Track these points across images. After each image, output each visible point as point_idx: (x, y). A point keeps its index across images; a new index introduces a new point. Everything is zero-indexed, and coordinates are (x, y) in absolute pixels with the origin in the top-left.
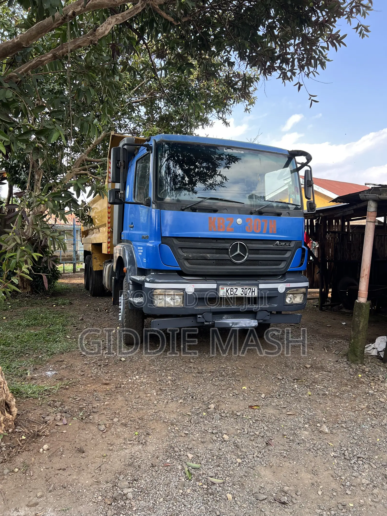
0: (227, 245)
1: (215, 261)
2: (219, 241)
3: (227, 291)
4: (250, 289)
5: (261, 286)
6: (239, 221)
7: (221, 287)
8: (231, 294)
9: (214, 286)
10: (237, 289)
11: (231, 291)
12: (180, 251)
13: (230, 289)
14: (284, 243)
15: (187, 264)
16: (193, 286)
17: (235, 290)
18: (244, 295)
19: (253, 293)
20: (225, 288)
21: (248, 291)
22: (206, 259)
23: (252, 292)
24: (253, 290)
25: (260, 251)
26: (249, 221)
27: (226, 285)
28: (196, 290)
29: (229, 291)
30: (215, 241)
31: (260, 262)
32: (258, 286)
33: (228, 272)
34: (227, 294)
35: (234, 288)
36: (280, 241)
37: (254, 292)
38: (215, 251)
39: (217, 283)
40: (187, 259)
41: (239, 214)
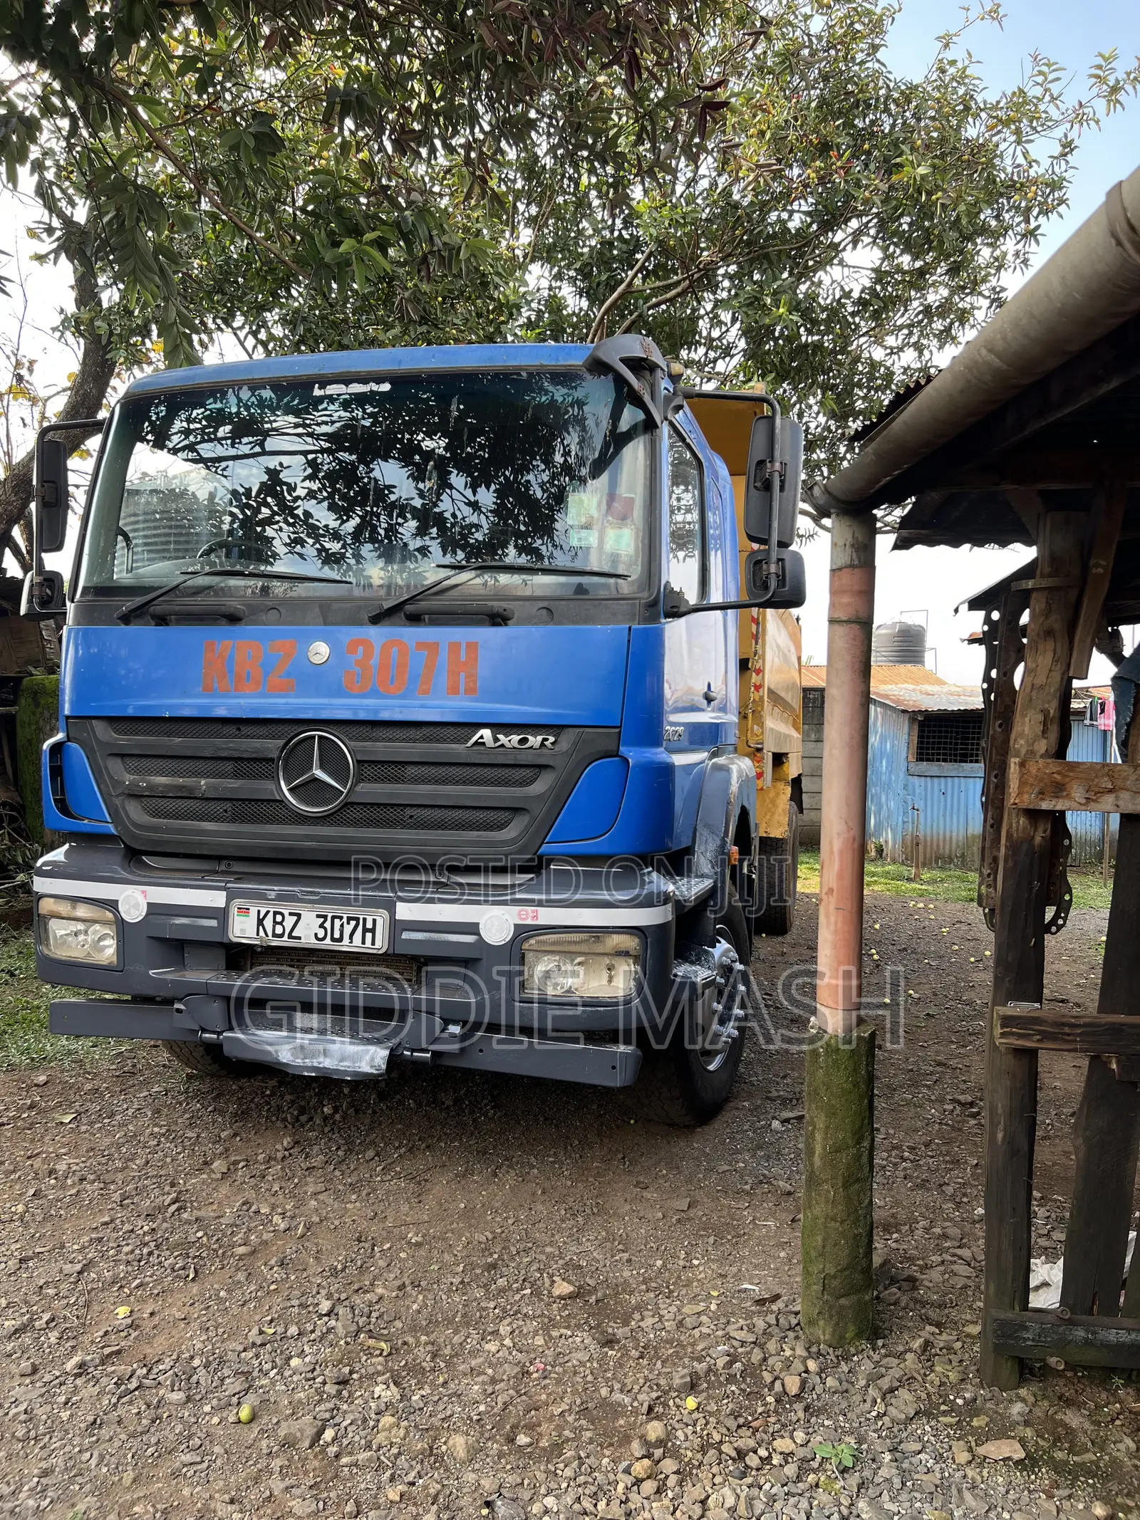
0: (271, 746)
1: (228, 805)
2: (245, 729)
3: (260, 922)
4: (357, 919)
5: (405, 911)
6: (320, 651)
7: (237, 902)
8: (274, 935)
9: (216, 899)
10: (299, 916)
11: (275, 923)
12: (115, 766)
13: (270, 916)
14: (515, 738)
15: (135, 812)
16: (144, 892)
17: (290, 921)
18: (328, 941)
19: (369, 936)
20: (253, 911)
21: (348, 929)
22: (195, 798)
23: (365, 930)
24: (369, 925)
25: (412, 770)
26: (360, 649)
27: (262, 897)
28: (154, 909)
29: (268, 923)
30: (231, 729)
31: (409, 812)
32: (392, 912)
33: (274, 849)
34: (262, 933)
35: (286, 912)
36: (497, 727)
37: (373, 931)
38: (229, 766)
39: (225, 889)
40: (135, 795)
41: (325, 624)
